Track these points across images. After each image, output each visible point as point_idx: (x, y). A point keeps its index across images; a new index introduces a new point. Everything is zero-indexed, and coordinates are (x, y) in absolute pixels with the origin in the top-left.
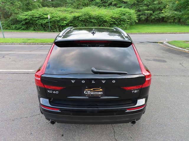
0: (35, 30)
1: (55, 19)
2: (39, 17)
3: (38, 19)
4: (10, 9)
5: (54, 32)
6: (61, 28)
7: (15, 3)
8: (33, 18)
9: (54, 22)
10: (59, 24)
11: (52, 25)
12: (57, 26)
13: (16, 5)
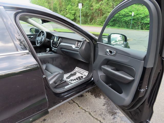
0: (119, 27)
1: (139, 16)
2: (125, 15)
3: (124, 17)
4: (105, 9)
5: (136, 29)
6: (144, 26)
7: (109, 3)
8: (120, 15)
9: (138, 19)
10: (142, 21)
11: (135, 23)
12: (140, 23)
13: (110, 5)
